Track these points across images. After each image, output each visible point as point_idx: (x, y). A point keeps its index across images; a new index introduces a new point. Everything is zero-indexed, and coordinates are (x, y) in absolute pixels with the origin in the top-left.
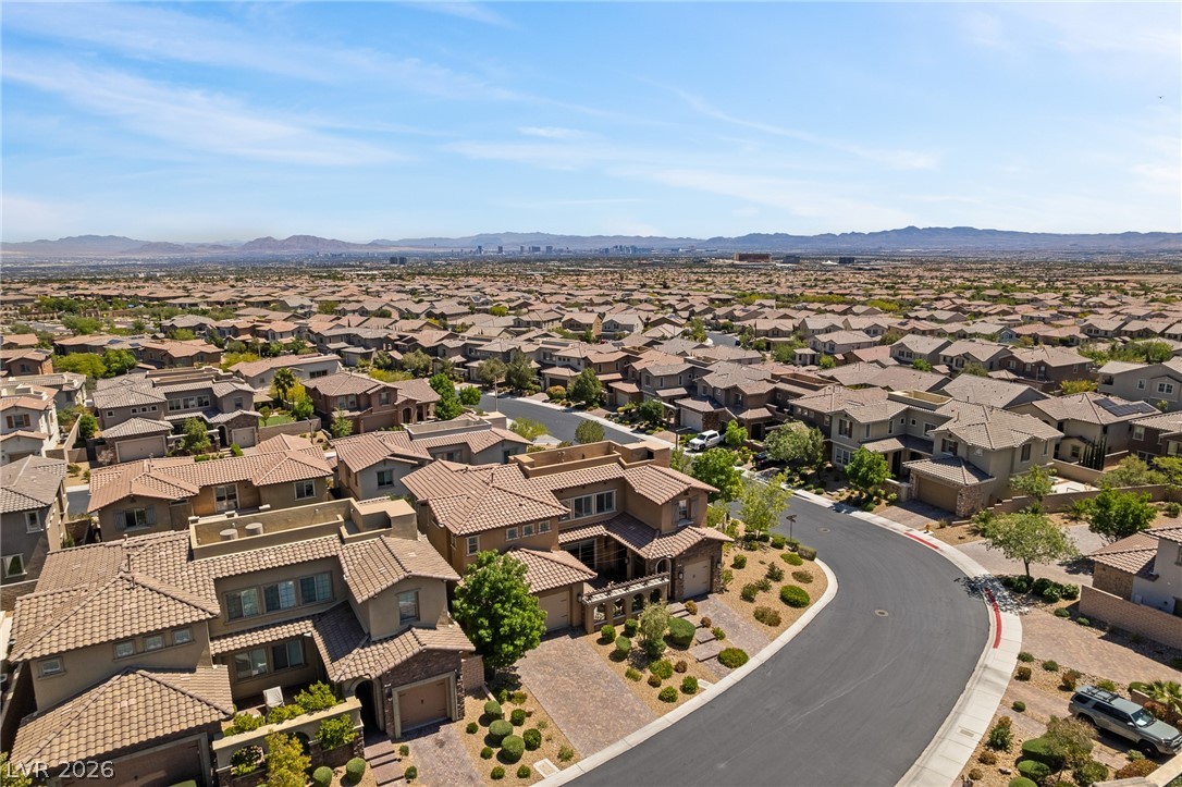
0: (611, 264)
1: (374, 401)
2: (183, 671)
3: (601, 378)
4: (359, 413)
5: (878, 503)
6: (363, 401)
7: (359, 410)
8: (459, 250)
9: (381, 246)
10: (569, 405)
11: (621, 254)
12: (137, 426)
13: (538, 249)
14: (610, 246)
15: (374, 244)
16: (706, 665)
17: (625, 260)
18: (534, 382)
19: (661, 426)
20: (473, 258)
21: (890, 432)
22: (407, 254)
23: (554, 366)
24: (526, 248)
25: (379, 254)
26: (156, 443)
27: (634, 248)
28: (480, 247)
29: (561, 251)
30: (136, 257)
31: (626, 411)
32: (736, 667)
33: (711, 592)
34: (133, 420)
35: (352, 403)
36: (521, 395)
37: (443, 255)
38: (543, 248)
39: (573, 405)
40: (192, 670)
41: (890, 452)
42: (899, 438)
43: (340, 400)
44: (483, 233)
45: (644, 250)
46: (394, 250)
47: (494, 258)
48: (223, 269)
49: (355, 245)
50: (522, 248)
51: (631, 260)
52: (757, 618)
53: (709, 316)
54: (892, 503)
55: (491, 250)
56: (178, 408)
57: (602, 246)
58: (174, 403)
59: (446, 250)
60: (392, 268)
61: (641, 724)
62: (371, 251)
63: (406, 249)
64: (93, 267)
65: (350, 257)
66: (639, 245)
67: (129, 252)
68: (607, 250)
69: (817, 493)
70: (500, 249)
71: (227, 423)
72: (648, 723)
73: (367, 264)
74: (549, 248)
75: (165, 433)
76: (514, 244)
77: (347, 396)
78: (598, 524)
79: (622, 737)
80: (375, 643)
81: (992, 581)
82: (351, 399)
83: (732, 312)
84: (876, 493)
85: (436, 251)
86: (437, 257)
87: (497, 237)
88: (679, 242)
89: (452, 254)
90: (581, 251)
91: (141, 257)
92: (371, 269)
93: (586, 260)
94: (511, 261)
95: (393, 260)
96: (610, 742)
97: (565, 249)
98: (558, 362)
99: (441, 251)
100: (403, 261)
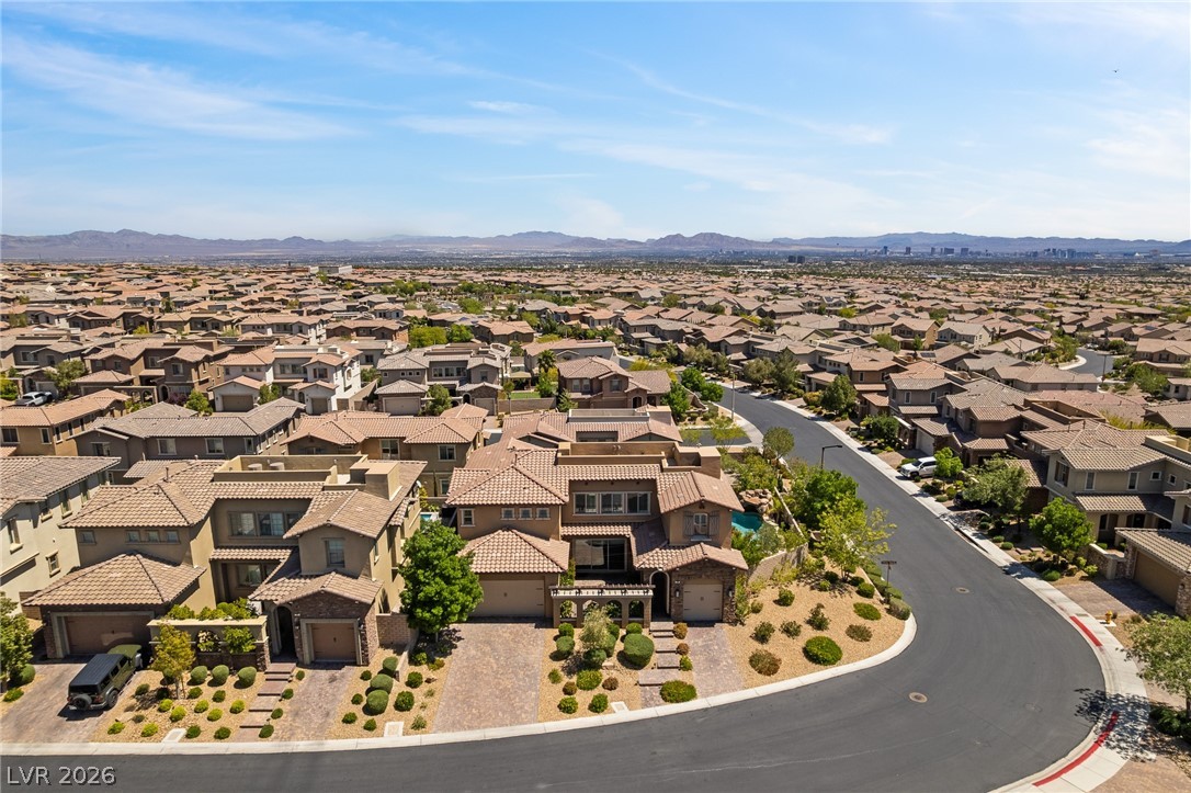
0: (1035, 270)
1: (606, 386)
2: (168, 563)
3: (859, 387)
4: (589, 396)
5: (1071, 573)
6: (595, 386)
7: (591, 393)
8: (863, 250)
9: (783, 245)
10: (820, 413)
11: (1053, 259)
12: (402, 386)
13: (951, 251)
14: (1039, 248)
15: (775, 242)
16: (645, 691)
17: (1056, 265)
18: (799, 386)
19: (893, 446)
20: (876, 259)
21: (1132, 487)
22: (808, 253)
23: (824, 370)
24: (938, 250)
25: (779, 252)
26: (411, 404)
27: (1071, 252)
28: (886, 248)
29: (979, 253)
30: (567, 250)
31: (868, 426)
32: (671, 702)
33: (721, 621)
34: (401, 382)
35: (586, 386)
36: (781, 398)
37: (845, 254)
38: (957, 250)
39: (824, 412)
40: (176, 564)
41: (1123, 513)
42: (1144, 498)
43: (576, 383)
44: (892, 232)
45: (1085, 254)
46: (794, 249)
47: (897, 259)
48: (634, 263)
49: (757, 243)
50: (933, 249)
51: (1063, 265)
52: (751, 661)
53: (1098, 334)
54: (1091, 577)
55: (899, 251)
56: (441, 375)
57: (1030, 249)
58: (436, 370)
59: (849, 250)
60: (788, 267)
61: (516, 721)
62: (772, 249)
63: (808, 248)
64: (534, 258)
65: (750, 255)
66: (1078, 248)
67: (562, 246)
68: (1036, 254)
69: (1003, 548)
70: (908, 250)
71: (470, 392)
72: (526, 723)
73: (766, 262)
74: (964, 250)
75: (422, 395)
76: (923, 245)
77: (581, 379)
78: (626, 524)
79: (485, 727)
80: (301, 577)
81: (1138, 706)
82: (586, 383)
83: (1130, 329)
84: (1075, 562)
85: (838, 250)
86: (838, 256)
87: (907, 236)
88: (1135, 245)
89: (855, 254)
90: (1002, 254)
91: (570, 250)
92: (767, 267)
93: (1005, 264)
94: (918, 263)
95: (791, 259)
96: (470, 728)
97: (983, 251)
98: (828, 367)
99: (844, 250)
100: (801, 259)
